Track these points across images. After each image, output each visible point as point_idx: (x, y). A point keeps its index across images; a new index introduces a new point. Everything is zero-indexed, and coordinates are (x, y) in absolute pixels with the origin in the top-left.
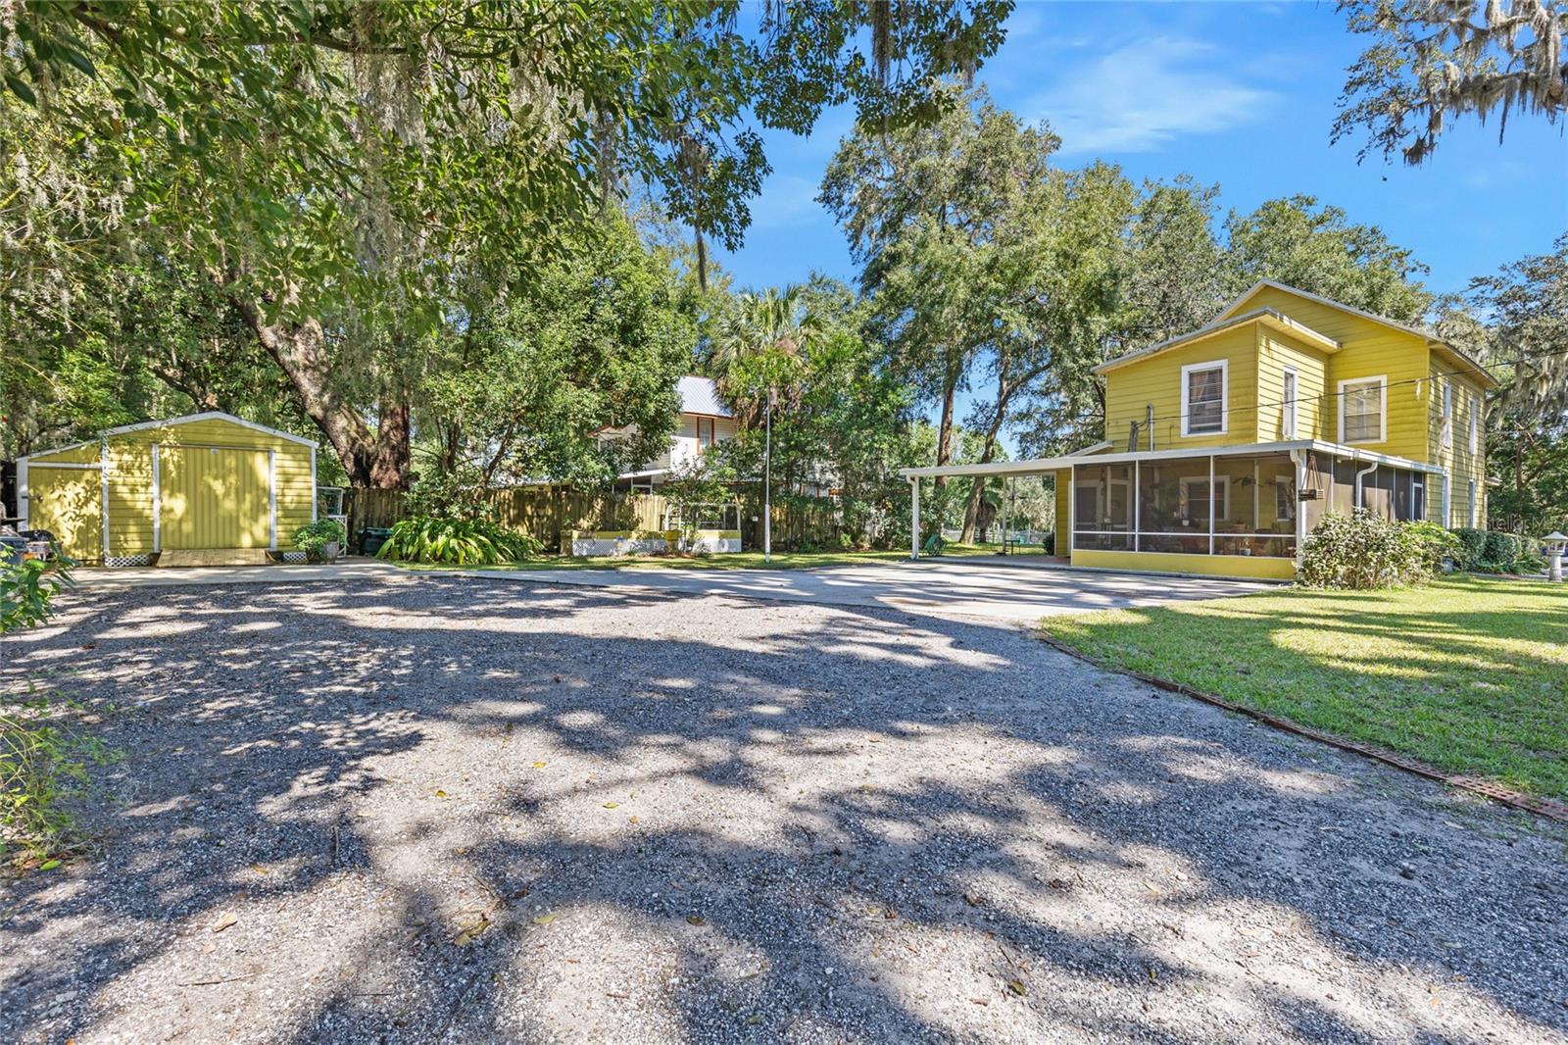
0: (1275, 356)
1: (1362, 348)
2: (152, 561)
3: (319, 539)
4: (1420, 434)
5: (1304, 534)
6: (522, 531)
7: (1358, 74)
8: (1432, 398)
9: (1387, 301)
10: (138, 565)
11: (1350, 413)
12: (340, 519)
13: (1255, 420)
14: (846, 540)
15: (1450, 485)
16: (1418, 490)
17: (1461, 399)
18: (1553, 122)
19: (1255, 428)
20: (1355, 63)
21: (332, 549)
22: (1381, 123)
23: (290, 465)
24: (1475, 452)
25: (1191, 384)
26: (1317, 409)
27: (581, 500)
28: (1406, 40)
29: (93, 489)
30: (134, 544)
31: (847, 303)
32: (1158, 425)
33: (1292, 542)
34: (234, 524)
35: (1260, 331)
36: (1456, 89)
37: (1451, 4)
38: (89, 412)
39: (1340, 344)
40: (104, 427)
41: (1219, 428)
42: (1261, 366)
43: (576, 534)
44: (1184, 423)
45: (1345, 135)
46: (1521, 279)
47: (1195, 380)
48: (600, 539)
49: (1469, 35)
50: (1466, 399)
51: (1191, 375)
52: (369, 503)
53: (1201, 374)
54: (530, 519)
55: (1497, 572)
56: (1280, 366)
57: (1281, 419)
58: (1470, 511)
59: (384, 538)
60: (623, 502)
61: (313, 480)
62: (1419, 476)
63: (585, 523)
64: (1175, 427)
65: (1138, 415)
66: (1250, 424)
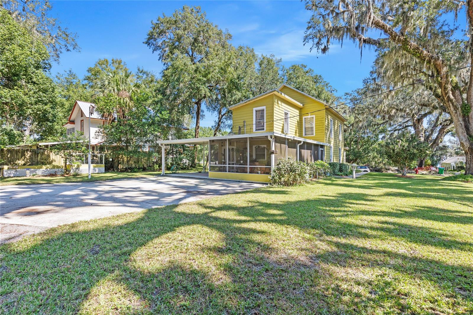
0: (280, 106)
1: (310, 107)
4: (323, 133)
5: (273, 167)
7: (310, 25)
8: (327, 123)
9: (323, 96)
11: (306, 126)
15: (333, 149)
16: (322, 151)
17: (336, 124)
18: (354, 42)
20: (309, 21)
22: (316, 40)
24: (341, 140)
25: (256, 114)
26: (297, 125)
28: (320, 15)
32: (247, 128)
33: (270, 169)
35: (274, 97)
36: (331, 30)
37: (328, 1)
39: (303, 105)
41: (263, 129)
42: (275, 109)
44: (254, 126)
45: (307, 43)
46: (356, 94)
47: (258, 113)
49: (334, 14)
50: (338, 124)
51: (256, 111)
53: (259, 111)
55: (342, 175)
56: (283, 110)
57: (283, 127)
58: (340, 157)
62: (322, 146)
64: (251, 129)
65: (241, 124)
66: (272, 128)
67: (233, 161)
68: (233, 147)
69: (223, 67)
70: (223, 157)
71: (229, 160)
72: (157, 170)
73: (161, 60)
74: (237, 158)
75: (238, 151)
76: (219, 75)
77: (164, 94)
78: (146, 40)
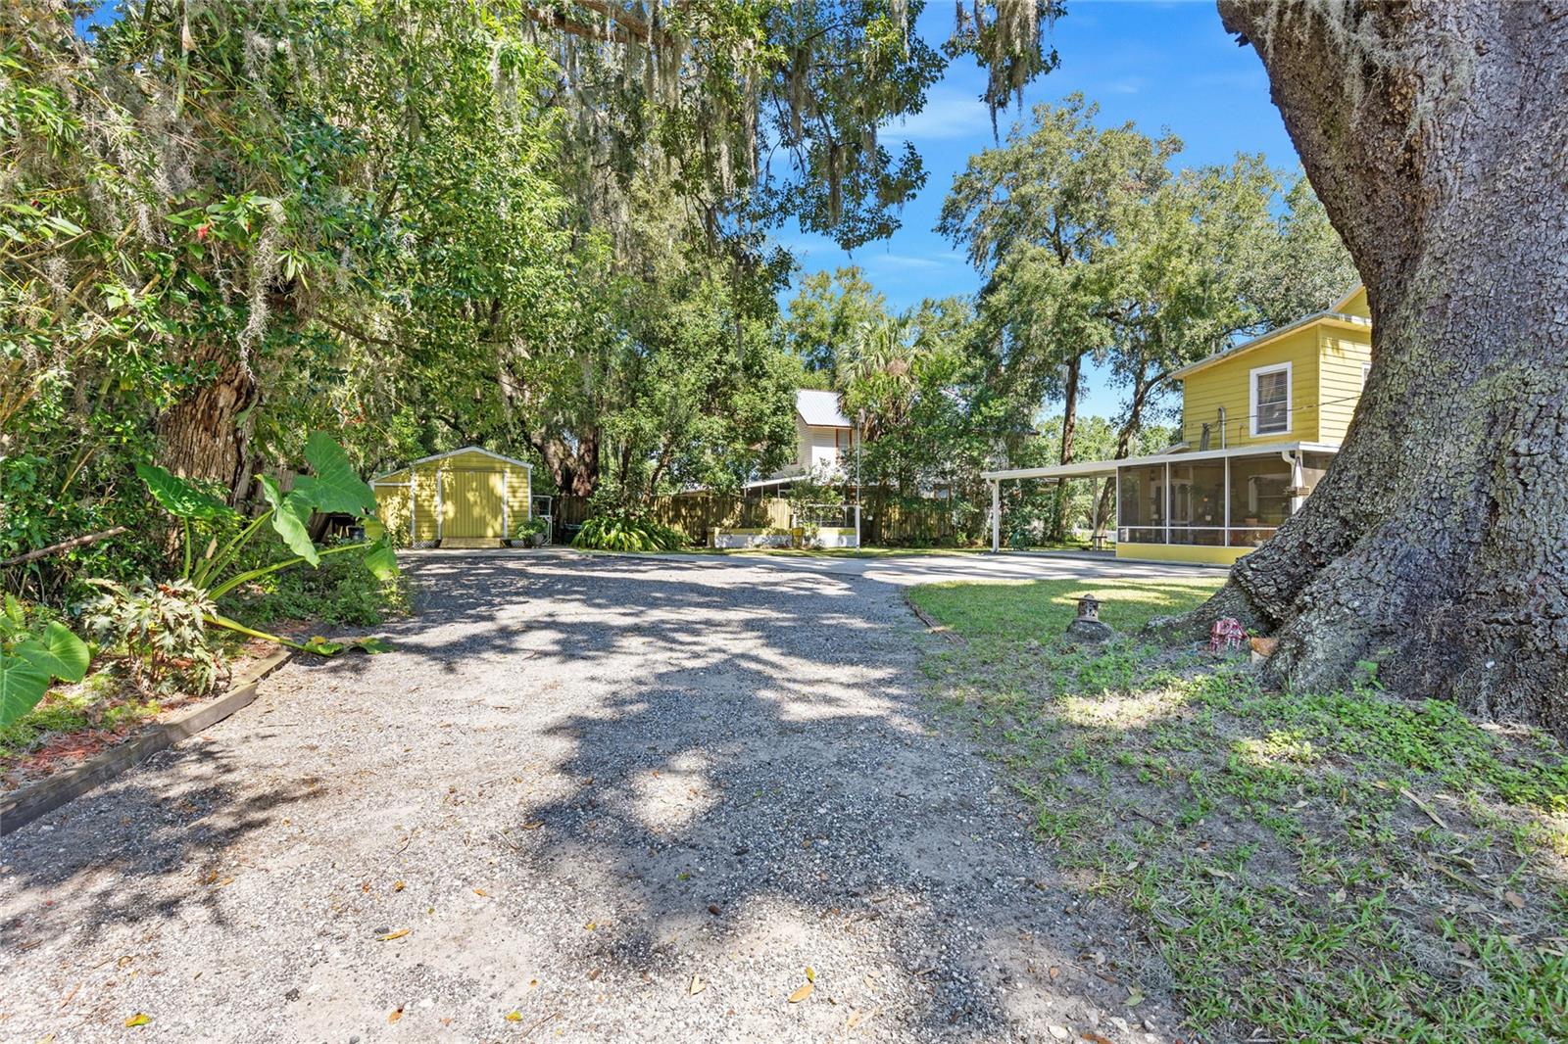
0: (1347, 354)
2: (437, 545)
3: (532, 532)
6: (678, 528)
10: (430, 547)
12: (549, 518)
13: (1316, 419)
14: (962, 537)
19: (1316, 427)
21: (539, 538)
23: (515, 481)
25: (1260, 386)
27: (724, 503)
29: (405, 499)
30: (427, 535)
31: (956, 324)
32: (1230, 427)
34: (483, 523)
35: (1321, 333)
38: (405, 451)
40: (412, 460)
41: (1284, 428)
42: (1323, 367)
43: (717, 530)
44: (1253, 423)
47: (1264, 383)
48: (737, 536)
51: (1260, 378)
52: (569, 507)
53: (1270, 376)
54: (685, 518)
56: (1356, 364)
59: (576, 532)
60: (758, 505)
61: (529, 490)
63: (726, 522)
64: (1244, 428)
65: (1211, 418)
66: (1311, 424)
67: (1184, 518)
68: (1185, 482)
69: (1152, 260)
70: (1153, 508)
71: (1173, 517)
72: (963, 545)
73: (972, 261)
74: (1195, 510)
75: (1197, 490)
76: (1141, 288)
77: (986, 354)
78: (939, 222)
